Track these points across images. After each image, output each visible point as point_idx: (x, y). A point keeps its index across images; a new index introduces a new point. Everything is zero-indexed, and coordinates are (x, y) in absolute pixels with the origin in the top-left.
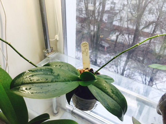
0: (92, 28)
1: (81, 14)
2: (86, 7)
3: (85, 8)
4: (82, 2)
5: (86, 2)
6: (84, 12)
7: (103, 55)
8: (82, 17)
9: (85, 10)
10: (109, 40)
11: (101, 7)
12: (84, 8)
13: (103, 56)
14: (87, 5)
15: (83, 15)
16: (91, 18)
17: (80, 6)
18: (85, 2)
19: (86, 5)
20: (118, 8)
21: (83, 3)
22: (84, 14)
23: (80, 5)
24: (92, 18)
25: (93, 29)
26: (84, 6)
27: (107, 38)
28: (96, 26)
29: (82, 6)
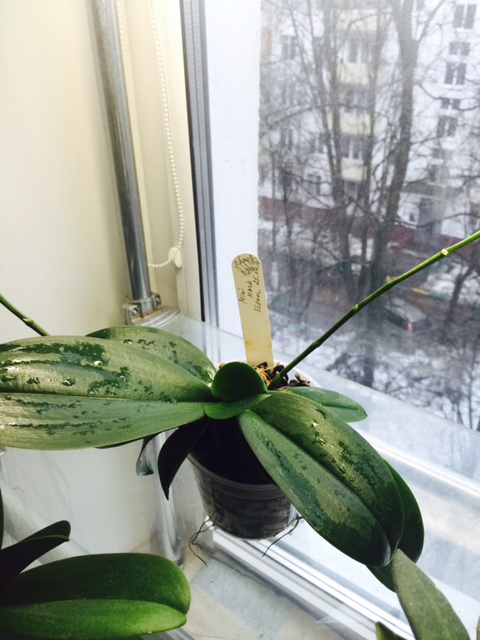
0: (356, 248)
1: (314, 197)
2: (335, 168)
3: (329, 174)
4: (321, 151)
5: (334, 152)
6: (326, 188)
7: (400, 355)
8: (319, 206)
9: (330, 180)
10: (427, 293)
11: (392, 169)
12: (326, 175)
13: (399, 358)
14: (339, 162)
15: (322, 199)
16: (350, 210)
17: (311, 166)
18: (330, 153)
19: (335, 161)
20: (458, 172)
21: (325, 156)
22: (324, 195)
23: (311, 162)
24: (355, 210)
25: (359, 252)
26: (328, 167)
27: (417, 286)
28: (370, 242)
29: (317, 165)
